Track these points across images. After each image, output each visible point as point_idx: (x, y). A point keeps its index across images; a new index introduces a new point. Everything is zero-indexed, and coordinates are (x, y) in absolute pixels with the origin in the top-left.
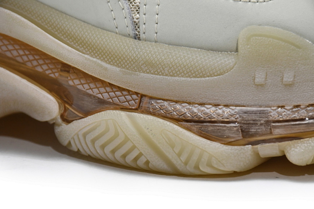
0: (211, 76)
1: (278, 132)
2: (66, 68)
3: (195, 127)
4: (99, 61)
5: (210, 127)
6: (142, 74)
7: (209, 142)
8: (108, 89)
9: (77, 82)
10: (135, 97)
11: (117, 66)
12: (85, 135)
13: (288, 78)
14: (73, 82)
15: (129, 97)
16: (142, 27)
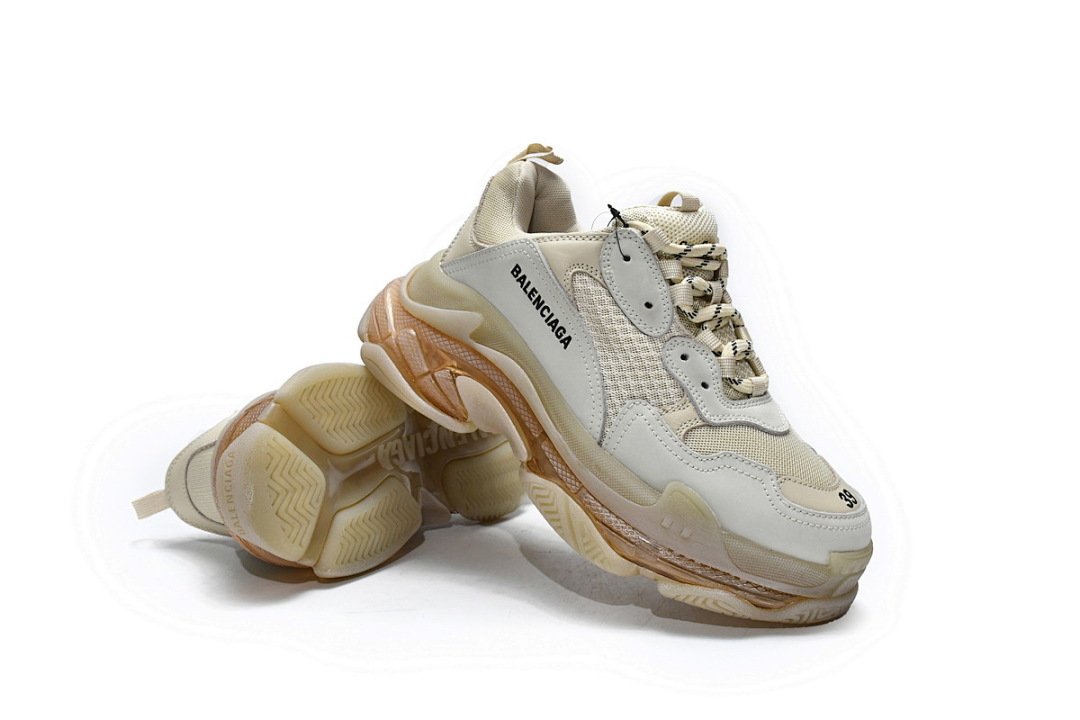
0: (634, 501)
1: (660, 567)
2: (544, 435)
3: (606, 531)
4: (567, 446)
5: (615, 538)
6: (590, 473)
7: (609, 547)
8: (564, 467)
9: (547, 449)
10: (577, 484)
11: (577, 456)
12: (535, 488)
13: (686, 533)
14: (545, 447)
15: (573, 482)
16: (606, 440)
